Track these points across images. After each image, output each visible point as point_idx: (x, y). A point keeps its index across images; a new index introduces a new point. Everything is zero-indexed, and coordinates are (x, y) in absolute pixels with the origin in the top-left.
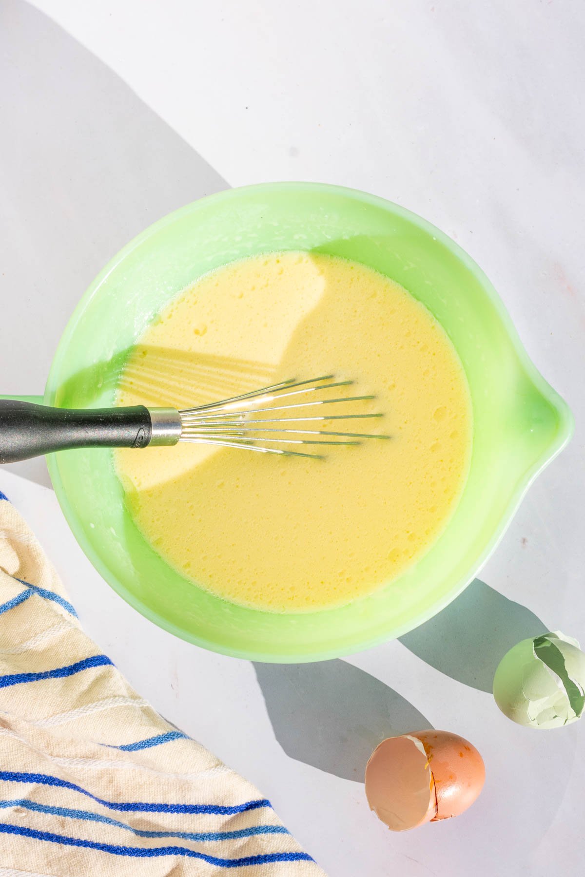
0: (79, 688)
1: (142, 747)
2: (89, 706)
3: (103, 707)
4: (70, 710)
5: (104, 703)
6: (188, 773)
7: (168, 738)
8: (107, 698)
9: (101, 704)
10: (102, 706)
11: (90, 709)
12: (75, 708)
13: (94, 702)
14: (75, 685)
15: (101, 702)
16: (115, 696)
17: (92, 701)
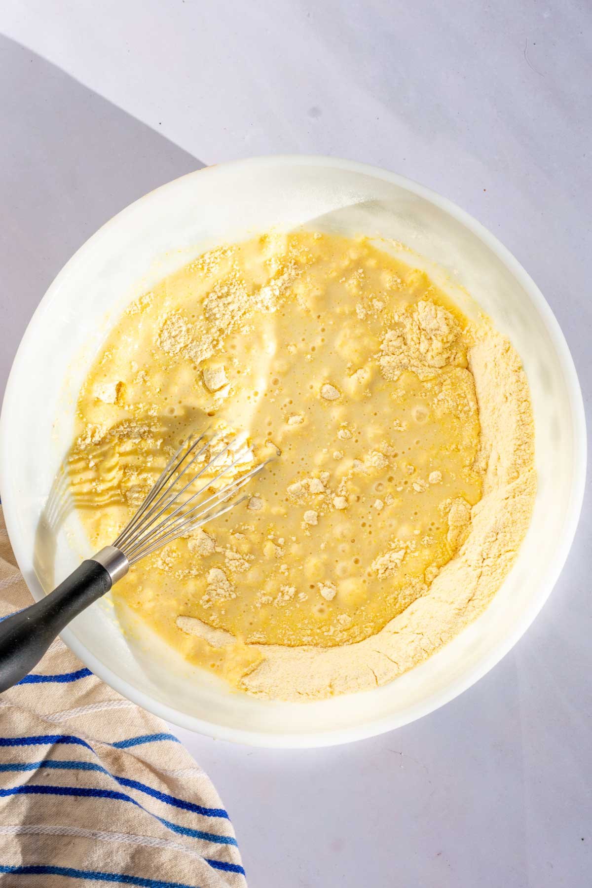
0: (78, 693)
1: (133, 744)
2: (85, 707)
3: (98, 709)
4: (68, 709)
5: (99, 705)
6: (175, 770)
7: (156, 738)
8: (102, 702)
9: (96, 706)
10: (97, 707)
11: (86, 710)
12: (73, 708)
13: (90, 704)
14: (74, 691)
15: (97, 704)
16: (110, 700)
17: (88, 704)
